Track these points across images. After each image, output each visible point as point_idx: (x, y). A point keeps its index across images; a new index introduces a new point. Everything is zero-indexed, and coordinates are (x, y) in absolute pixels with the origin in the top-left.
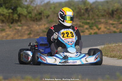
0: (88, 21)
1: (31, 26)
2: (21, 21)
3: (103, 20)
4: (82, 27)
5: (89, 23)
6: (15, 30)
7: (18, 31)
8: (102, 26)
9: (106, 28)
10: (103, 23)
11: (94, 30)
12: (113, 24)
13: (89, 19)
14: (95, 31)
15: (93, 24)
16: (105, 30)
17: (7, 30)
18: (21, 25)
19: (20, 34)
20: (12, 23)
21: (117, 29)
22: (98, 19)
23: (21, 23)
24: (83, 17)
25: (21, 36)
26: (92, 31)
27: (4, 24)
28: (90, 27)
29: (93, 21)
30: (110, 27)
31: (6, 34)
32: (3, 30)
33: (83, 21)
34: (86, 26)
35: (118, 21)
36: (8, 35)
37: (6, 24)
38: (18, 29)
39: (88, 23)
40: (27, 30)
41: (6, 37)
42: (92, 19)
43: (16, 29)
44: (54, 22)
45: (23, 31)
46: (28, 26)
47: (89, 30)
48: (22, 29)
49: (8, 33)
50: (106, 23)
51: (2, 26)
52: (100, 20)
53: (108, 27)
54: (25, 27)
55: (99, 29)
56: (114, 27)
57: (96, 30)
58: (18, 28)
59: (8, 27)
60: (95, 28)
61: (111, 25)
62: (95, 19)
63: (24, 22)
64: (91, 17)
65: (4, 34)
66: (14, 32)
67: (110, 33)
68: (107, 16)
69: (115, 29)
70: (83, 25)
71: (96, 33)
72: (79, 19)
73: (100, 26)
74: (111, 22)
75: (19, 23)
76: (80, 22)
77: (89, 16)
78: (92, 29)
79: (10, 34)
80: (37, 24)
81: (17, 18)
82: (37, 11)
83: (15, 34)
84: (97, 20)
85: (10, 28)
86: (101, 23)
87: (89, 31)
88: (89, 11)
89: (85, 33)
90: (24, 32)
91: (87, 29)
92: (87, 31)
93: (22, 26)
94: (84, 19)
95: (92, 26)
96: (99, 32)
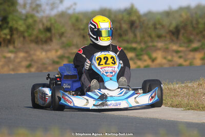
0: (134, 45)
1: (32, 52)
2: (14, 43)
3: (160, 45)
6: (3, 60)
7: (9, 61)
8: (159, 56)
9: (165, 58)
10: (159, 49)
11: (145, 61)
12: (177, 52)
13: (136, 42)
14: (146, 64)
15: (142, 50)
16: (164, 61)
18: (14, 50)
19: (11, 67)
21: (185, 61)
22: (152, 41)
23: (14, 47)
24: (126, 38)
25: (13, 70)
26: (139, 63)
28: (137, 56)
29: (143, 46)
30: (172, 56)
34: (131, 55)
35: (187, 47)
38: (9, 58)
39: (134, 49)
40: (25, 59)
42: (140, 43)
43: (5, 57)
44: (73, 45)
45: (18, 60)
46: (27, 52)
47: (136, 61)
48: (16, 57)
50: (166, 50)
52: (155, 44)
53: (169, 58)
54: (22, 55)
55: (153, 60)
56: (180, 57)
57: (149, 62)
58: (10, 55)
60: (146, 57)
61: (174, 54)
62: (145, 43)
63: (19, 45)
64: (139, 39)
66: (1, 63)
67: (173, 66)
68: (168, 36)
69: (181, 61)
71: (147, 67)
72: (118, 41)
73: (154, 55)
74: (175, 47)
75: (11, 47)
77: (135, 36)
78: (140, 59)
80: (42, 49)
81: (8, 37)
82: (43, 24)
83: (2, 67)
84: (150, 44)
86: (156, 49)
87: (135, 63)
88: (136, 27)
90: (20, 62)
91: (132, 59)
93: (15, 53)
94: (128, 42)
95: (141, 55)
96: (153, 65)
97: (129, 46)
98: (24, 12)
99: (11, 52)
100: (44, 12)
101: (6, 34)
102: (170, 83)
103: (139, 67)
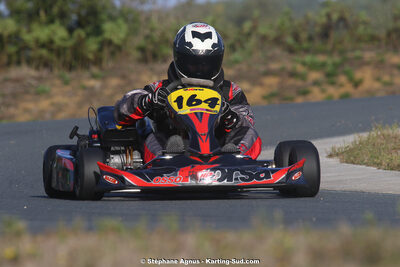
0: (320, 59)
1: (133, 77)
2: (101, 62)
3: (368, 55)
4: (303, 77)
5: (323, 65)
6: (80, 92)
7: (91, 93)
8: (366, 75)
9: (378, 79)
10: (367, 64)
11: (341, 85)
13: (324, 52)
14: (342, 91)
15: (336, 66)
16: (377, 85)
17: (55, 90)
18: (101, 73)
20: (71, 68)
22: (353, 50)
23: (101, 69)
26: (332, 91)
27: (44, 72)
28: (328, 75)
29: (337, 59)
30: (392, 75)
31: (53, 104)
32: (40, 94)
33: (308, 58)
34: (315, 75)
36: (59, 108)
37: (51, 70)
38: (92, 88)
40: (121, 88)
41: (54, 115)
42: (330, 53)
43: (84, 88)
45: (108, 92)
46: (123, 77)
47: (325, 86)
48: (104, 87)
49: (59, 99)
50: (380, 64)
51: (40, 79)
52: (358, 53)
53: (386, 78)
54: (114, 82)
55: (357, 84)
57: (348, 88)
58: (92, 83)
59: (58, 82)
60: (343, 79)
62: (342, 53)
63: (111, 64)
64: (329, 47)
65: (44, 104)
66: (77, 99)
67: (394, 93)
70: (305, 70)
71: (345, 97)
73: (358, 75)
74: (396, 59)
75: (95, 70)
78: (333, 84)
79: (66, 105)
80: (152, 69)
83: (80, 105)
84: (350, 55)
85: (66, 83)
86: (361, 63)
87: (323, 91)
89: (309, 96)
90: (111, 97)
91: (316, 83)
92: (316, 91)
93: (103, 78)
96: (356, 93)
99: (94, 77)
102: (387, 125)
103: (330, 98)
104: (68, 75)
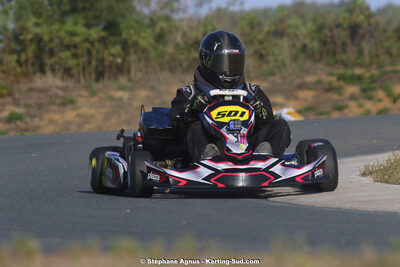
0: (358, 71)
1: (163, 89)
2: (129, 71)
4: (338, 90)
5: (359, 78)
6: (108, 104)
7: (119, 105)
11: (380, 100)
13: (361, 66)
14: (381, 106)
15: (373, 80)
17: (81, 101)
18: (129, 84)
19: (124, 117)
20: (99, 76)
22: (393, 63)
23: (130, 80)
24: (342, 57)
26: (369, 105)
27: (71, 83)
28: (364, 91)
29: (375, 72)
31: (78, 115)
32: (68, 103)
33: (341, 71)
34: (352, 89)
36: (86, 119)
37: (78, 81)
38: (121, 99)
41: (79, 126)
42: (370, 65)
43: (112, 99)
45: (136, 104)
46: (153, 88)
47: (362, 101)
48: (132, 98)
49: (84, 110)
51: (65, 89)
54: (143, 93)
55: (395, 101)
57: (387, 103)
58: (120, 94)
59: (84, 93)
60: (381, 94)
62: (380, 66)
63: (139, 75)
64: (367, 59)
65: (70, 115)
66: (105, 110)
70: (341, 83)
72: (328, 64)
73: (397, 89)
75: (123, 80)
76: (332, 74)
77: (361, 52)
78: (370, 98)
79: (92, 116)
81: (119, 60)
82: (184, 34)
83: (107, 117)
84: (389, 68)
85: (93, 94)
87: (360, 106)
88: (363, 36)
89: (347, 111)
91: (353, 98)
92: (353, 105)
93: (131, 89)
94: (346, 65)
95: (372, 89)
96: (395, 108)
97: (349, 72)
98: (146, 11)
99: (123, 88)
100: (185, 10)
101: (113, 55)
103: (368, 113)
104: (95, 86)
